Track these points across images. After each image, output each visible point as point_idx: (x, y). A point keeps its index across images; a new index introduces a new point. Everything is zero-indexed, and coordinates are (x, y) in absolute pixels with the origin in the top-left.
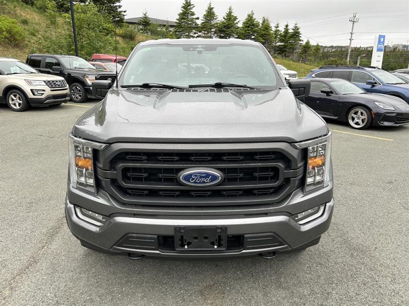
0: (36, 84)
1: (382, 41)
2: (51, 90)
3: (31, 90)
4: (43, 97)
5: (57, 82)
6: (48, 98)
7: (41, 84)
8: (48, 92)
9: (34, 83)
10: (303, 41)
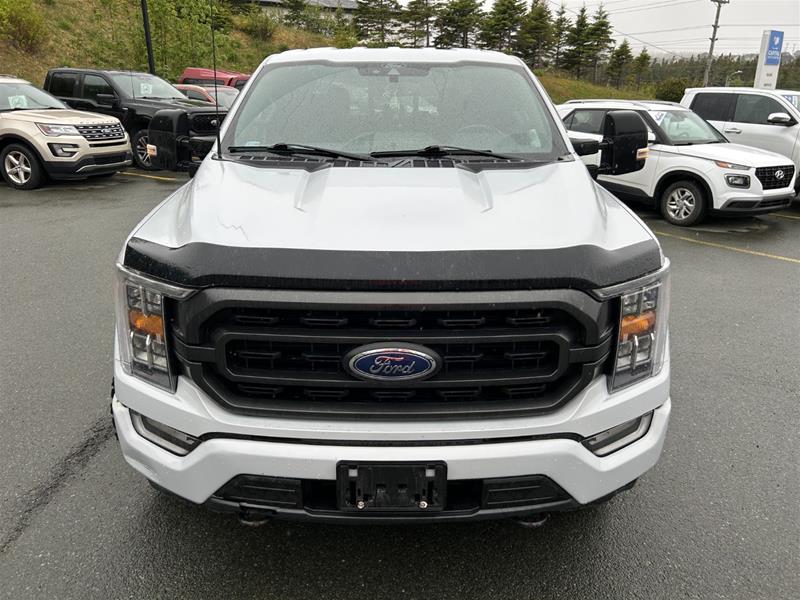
0: (58, 131)
1: (777, 42)
2: (91, 146)
3: (49, 144)
4: (74, 159)
5: (103, 127)
6: (85, 161)
7: (71, 131)
8: (85, 148)
9: (55, 131)
10: (614, 41)
